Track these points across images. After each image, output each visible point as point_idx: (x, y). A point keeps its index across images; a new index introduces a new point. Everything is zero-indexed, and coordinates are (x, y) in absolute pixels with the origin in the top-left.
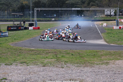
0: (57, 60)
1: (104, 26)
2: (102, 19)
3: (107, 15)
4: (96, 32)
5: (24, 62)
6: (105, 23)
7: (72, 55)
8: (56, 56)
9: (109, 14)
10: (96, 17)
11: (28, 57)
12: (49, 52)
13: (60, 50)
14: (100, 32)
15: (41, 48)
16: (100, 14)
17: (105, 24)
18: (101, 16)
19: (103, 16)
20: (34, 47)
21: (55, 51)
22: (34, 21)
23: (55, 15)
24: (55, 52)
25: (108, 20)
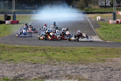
0: (48, 58)
1: (97, 20)
2: (95, 11)
3: (102, 7)
4: (88, 27)
5: (12, 60)
6: (99, 16)
7: (64, 52)
8: (46, 54)
9: (104, 5)
10: (87, 8)
11: (13, 55)
12: (37, 49)
13: (50, 47)
14: (93, 27)
15: (26, 45)
16: (92, 5)
17: (99, 18)
18: (94, 7)
19: (96, 7)
20: (18, 44)
21: (44, 48)
22: (11, 13)
23: (37, 6)
24: (44, 50)
25: (102, 13)
